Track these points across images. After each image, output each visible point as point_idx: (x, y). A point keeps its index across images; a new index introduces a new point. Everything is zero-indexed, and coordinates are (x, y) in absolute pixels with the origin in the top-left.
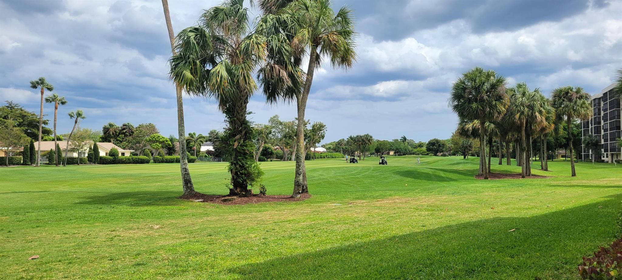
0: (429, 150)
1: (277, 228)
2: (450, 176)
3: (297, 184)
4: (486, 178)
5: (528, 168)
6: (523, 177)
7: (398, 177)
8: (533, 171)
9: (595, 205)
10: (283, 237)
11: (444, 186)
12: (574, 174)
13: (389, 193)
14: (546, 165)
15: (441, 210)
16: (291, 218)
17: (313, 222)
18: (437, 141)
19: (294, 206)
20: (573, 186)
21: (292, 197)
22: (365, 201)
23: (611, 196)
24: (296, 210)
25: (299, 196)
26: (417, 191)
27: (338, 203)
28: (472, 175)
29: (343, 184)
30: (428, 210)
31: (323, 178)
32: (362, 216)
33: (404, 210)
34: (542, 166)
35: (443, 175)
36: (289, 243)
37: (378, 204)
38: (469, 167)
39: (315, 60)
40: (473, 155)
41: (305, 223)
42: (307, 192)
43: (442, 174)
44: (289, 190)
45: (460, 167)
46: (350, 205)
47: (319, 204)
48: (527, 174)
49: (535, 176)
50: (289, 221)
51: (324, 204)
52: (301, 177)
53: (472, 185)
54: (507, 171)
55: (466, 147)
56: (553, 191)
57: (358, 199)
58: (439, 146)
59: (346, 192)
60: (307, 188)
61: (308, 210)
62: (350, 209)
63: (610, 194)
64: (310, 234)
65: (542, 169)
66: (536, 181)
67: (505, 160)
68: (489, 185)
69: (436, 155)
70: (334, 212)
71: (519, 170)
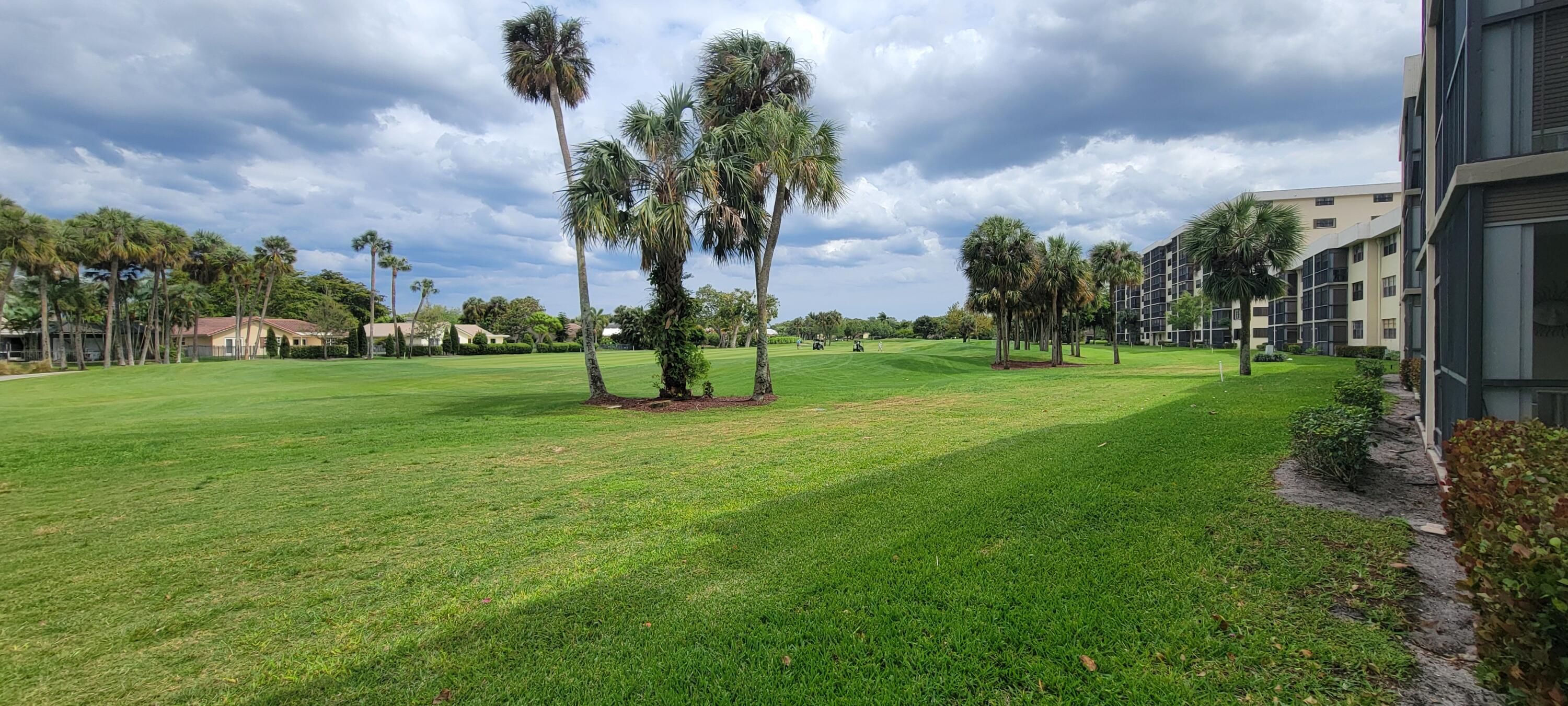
0: (916, 331)
1: (746, 448)
2: (958, 367)
3: (760, 381)
4: (1006, 368)
5: (1059, 353)
6: (1054, 366)
7: (889, 368)
8: (1066, 358)
9: (1184, 403)
10: (762, 463)
11: (955, 381)
12: (1117, 361)
13: (885, 391)
14: (1078, 349)
15: (973, 415)
16: (761, 432)
17: (797, 438)
18: (928, 319)
19: (758, 414)
20: (1127, 377)
21: (752, 400)
22: (857, 404)
23: (1193, 390)
24: (763, 419)
25: (761, 398)
26: (922, 387)
27: (821, 407)
28: (986, 364)
29: (817, 379)
30: (954, 416)
31: (787, 372)
32: (865, 426)
33: (921, 416)
34: (1072, 351)
35: (949, 365)
36: (775, 474)
37: (879, 407)
38: (977, 353)
39: (784, 197)
40: (974, 337)
41: (785, 440)
42: (771, 391)
43: (947, 363)
44: (748, 389)
45: (966, 354)
46: (839, 410)
47: (793, 410)
48: (1057, 362)
49: (1067, 364)
50: (760, 436)
51: (801, 410)
52: (765, 371)
53: (994, 378)
54: (1029, 358)
55: (968, 327)
56: (1107, 384)
57: (846, 400)
58: (930, 325)
59: (824, 390)
60: (770, 385)
61: (780, 419)
62: (841, 416)
63: (1186, 388)
64: (801, 458)
65: (1073, 354)
66: (1074, 371)
67: (1022, 343)
68: (1016, 378)
69: (925, 338)
70: (821, 421)
71: (1048, 356)
